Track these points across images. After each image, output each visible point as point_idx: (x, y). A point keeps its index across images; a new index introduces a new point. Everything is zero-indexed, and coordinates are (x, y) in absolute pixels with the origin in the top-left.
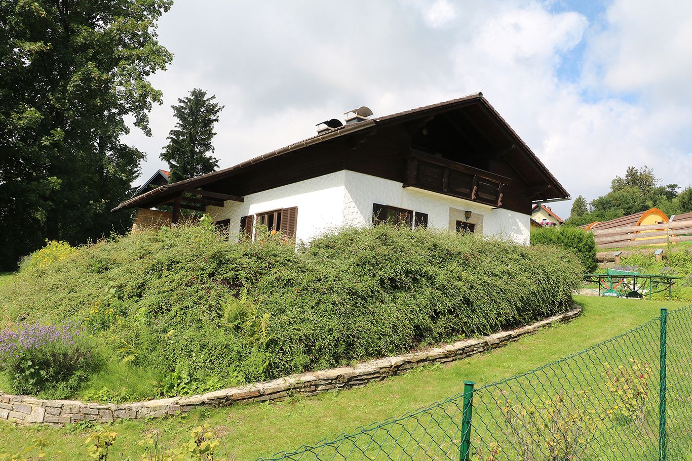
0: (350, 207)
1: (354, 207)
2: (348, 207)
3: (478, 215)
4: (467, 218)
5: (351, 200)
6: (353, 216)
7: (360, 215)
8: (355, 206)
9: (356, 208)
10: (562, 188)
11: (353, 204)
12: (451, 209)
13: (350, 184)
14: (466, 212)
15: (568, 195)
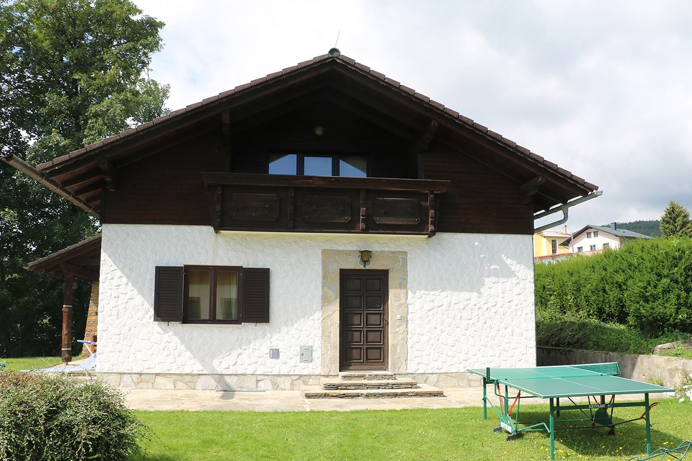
0: (112, 279)
1: (120, 277)
2: (109, 278)
3: (393, 253)
4: (365, 262)
5: (114, 267)
6: (120, 291)
7: (133, 288)
8: (122, 275)
9: (124, 278)
10: (572, 177)
11: (119, 273)
12: (326, 253)
13: (112, 243)
14: (362, 252)
15: (592, 188)
